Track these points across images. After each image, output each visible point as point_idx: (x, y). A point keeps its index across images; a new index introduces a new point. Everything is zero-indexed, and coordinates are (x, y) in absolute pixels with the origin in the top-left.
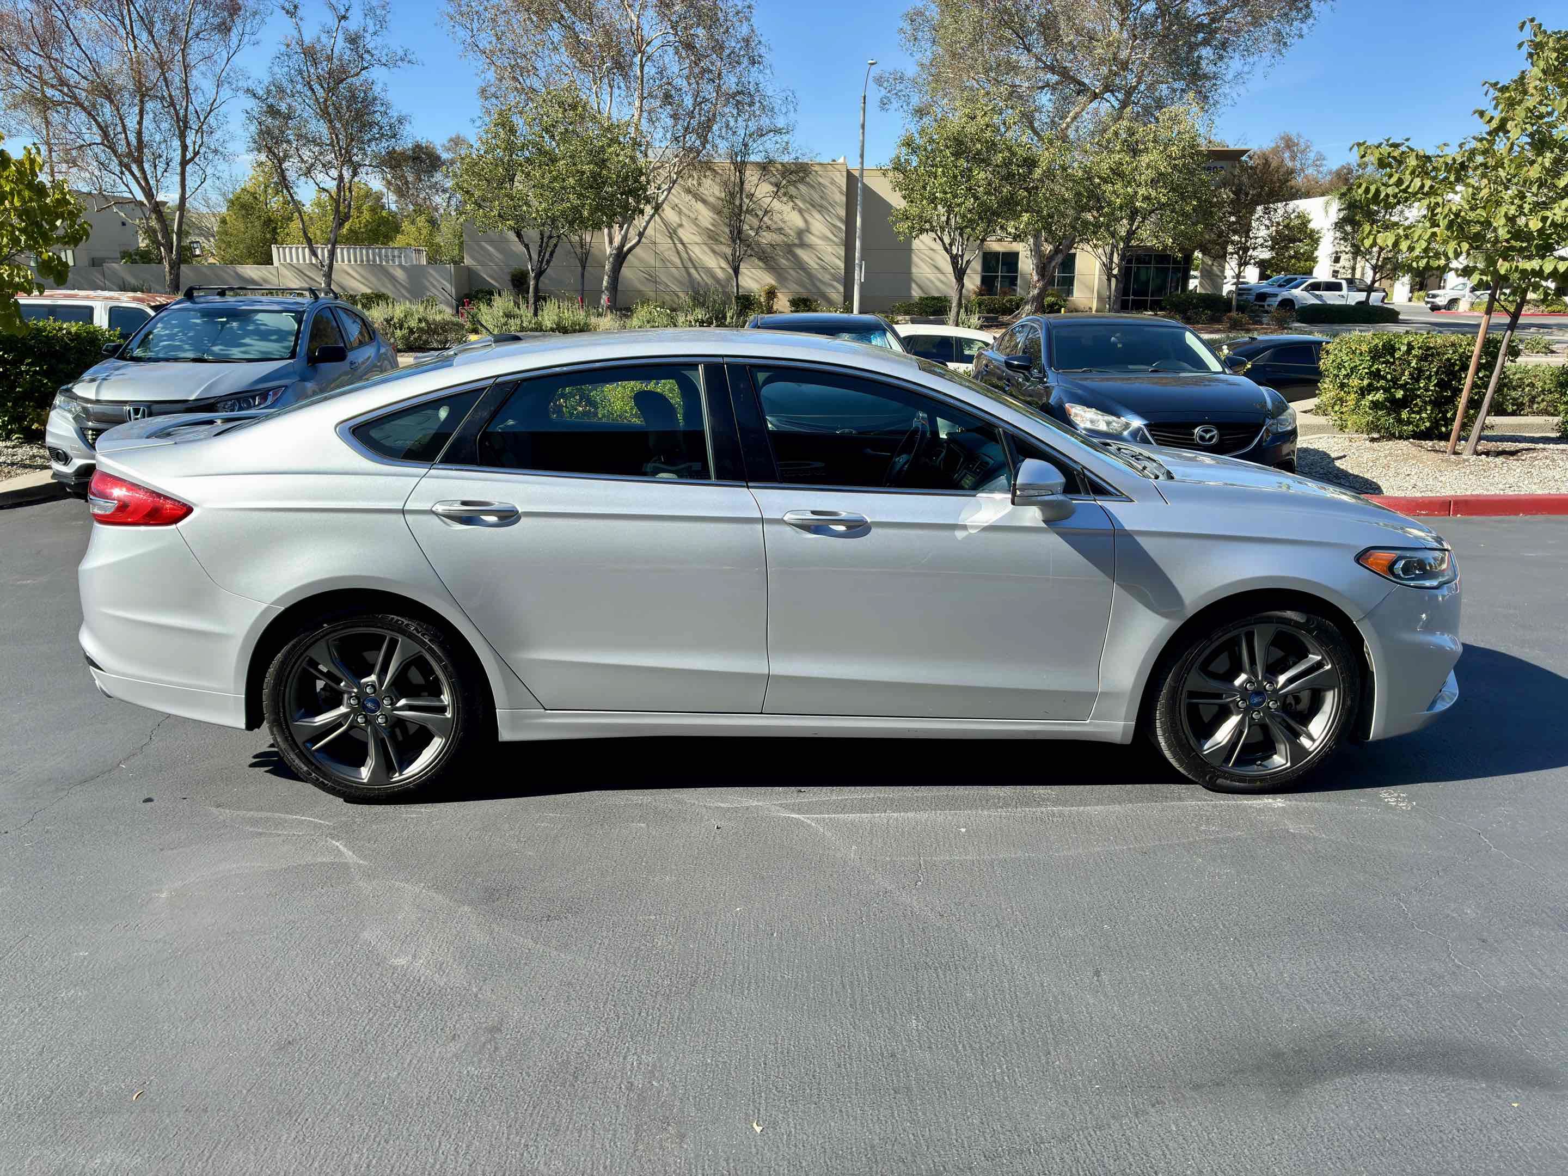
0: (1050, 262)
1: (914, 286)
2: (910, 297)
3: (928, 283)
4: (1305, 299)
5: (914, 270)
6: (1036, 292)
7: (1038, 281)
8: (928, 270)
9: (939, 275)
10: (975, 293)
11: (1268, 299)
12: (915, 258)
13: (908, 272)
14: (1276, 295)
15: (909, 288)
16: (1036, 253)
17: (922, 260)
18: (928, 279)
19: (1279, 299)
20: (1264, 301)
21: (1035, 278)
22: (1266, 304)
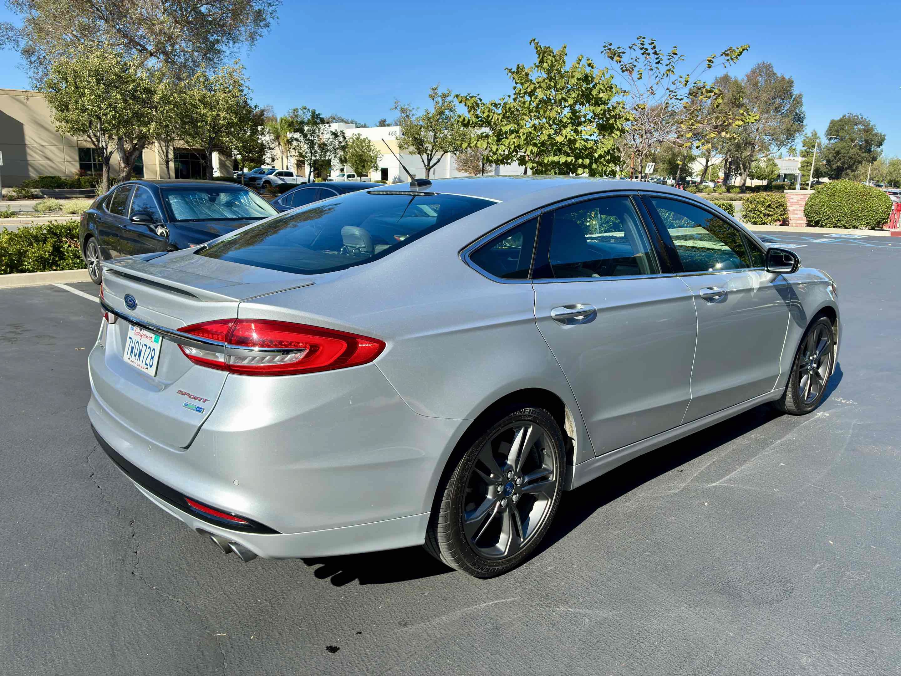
0: (131, 156)
1: (30, 169)
2: (28, 176)
3: (41, 167)
4: (276, 181)
5: (29, 158)
6: (124, 174)
7: (125, 167)
8: (40, 159)
9: (50, 163)
10: (77, 174)
11: (257, 180)
12: (28, 151)
13: (26, 161)
14: (261, 179)
15: (28, 170)
16: (121, 149)
17: (35, 152)
18: (42, 165)
19: (263, 180)
20: (255, 181)
21: (123, 165)
22: (256, 183)
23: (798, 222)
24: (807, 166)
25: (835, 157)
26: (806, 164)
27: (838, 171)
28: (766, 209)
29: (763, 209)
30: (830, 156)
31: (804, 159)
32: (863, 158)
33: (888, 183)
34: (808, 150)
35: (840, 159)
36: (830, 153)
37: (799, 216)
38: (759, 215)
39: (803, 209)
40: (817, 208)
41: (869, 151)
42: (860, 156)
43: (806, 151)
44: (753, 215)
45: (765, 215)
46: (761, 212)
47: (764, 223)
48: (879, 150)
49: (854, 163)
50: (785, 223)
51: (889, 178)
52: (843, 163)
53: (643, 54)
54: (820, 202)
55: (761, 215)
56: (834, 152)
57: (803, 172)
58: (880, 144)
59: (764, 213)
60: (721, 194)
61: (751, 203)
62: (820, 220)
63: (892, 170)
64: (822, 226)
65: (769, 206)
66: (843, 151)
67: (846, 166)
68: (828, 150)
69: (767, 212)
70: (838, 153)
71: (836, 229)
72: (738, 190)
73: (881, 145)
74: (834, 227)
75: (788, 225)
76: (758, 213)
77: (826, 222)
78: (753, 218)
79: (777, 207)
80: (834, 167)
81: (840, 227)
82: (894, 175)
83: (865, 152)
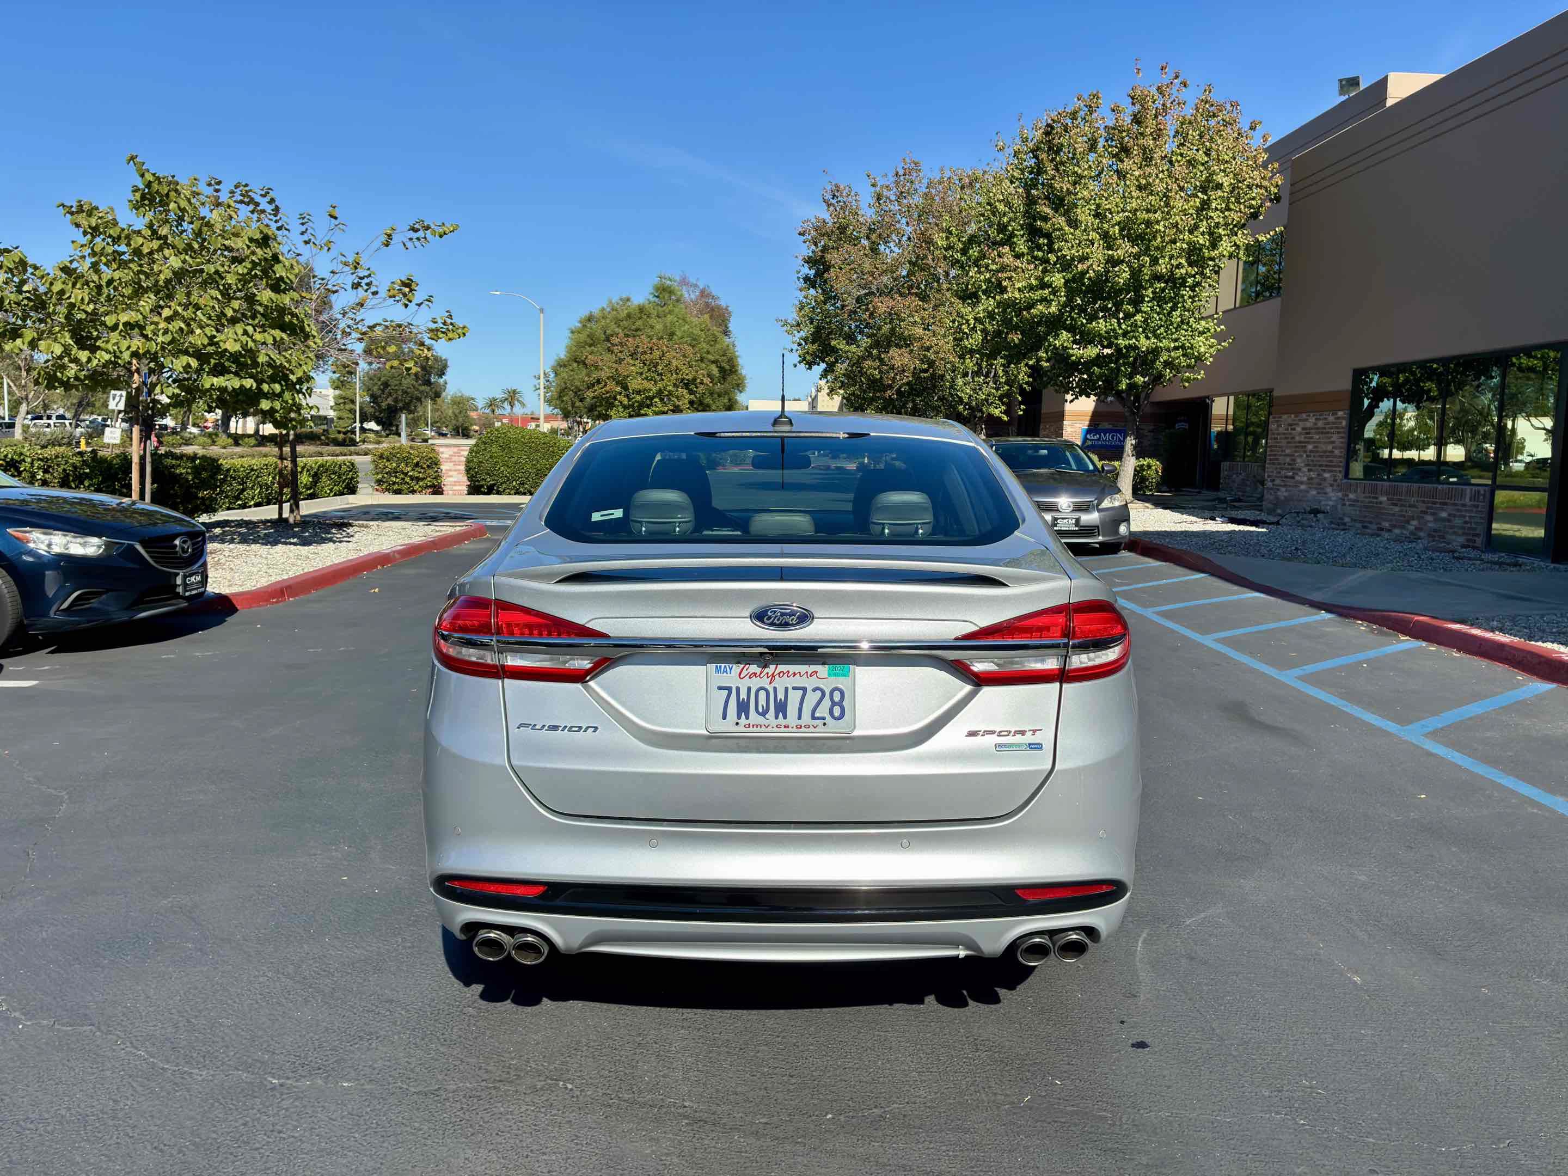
23: (455, 488)
24: (345, 403)
25: (383, 391)
26: (342, 401)
27: (390, 413)
28: (413, 470)
29: (409, 469)
30: (375, 388)
31: (337, 392)
32: (422, 392)
33: (454, 430)
34: (342, 379)
35: (390, 394)
36: (374, 385)
37: (456, 479)
38: (403, 479)
39: (462, 468)
40: (487, 465)
41: (428, 383)
42: (418, 390)
43: (338, 379)
44: (394, 479)
45: (412, 478)
46: (406, 474)
47: (413, 492)
48: (441, 381)
49: (411, 401)
50: (437, 490)
51: (454, 422)
52: (396, 400)
53: (252, 212)
54: (491, 457)
55: (408, 479)
56: (379, 383)
57: (340, 414)
58: (441, 373)
59: (411, 476)
60: (224, 448)
61: (388, 460)
62: (494, 485)
63: (457, 412)
64: (499, 493)
65: (417, 465)
66: (393, 382)
67: (401, 405)
68: (371, 379)
69: (416, 474)
70: (386, 385)
71: (517, 496)
72: (253, 441)
73: (444, 374)
74: (515, 494)
75: (441, 493)
76: (402, 476)
77: (504, 486)
78: (394, 483)
79: (428, 466)
80: (384, 405)
81: (525, 494)
82: (460, 420)
83: (424, 385)
